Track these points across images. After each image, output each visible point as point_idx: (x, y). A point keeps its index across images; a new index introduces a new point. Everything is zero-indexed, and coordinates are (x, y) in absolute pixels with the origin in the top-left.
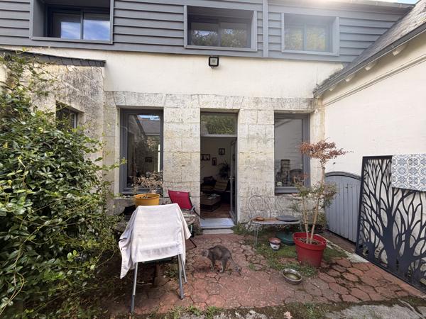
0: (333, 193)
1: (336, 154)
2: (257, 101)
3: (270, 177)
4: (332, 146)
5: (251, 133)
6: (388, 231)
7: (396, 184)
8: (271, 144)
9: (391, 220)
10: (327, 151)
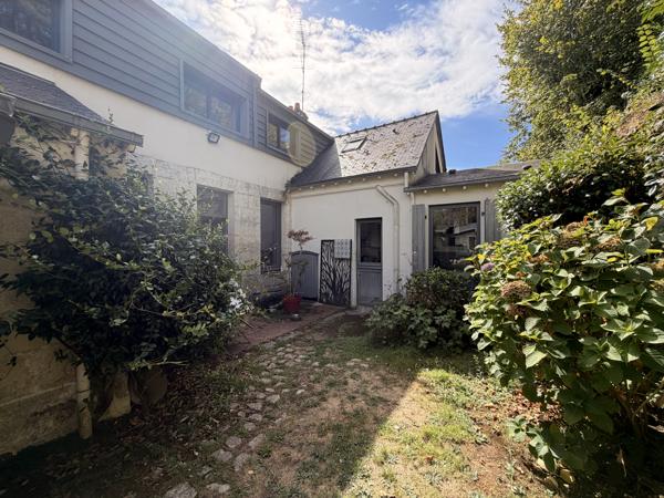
0: (307, 263)
1: (308, 239)
2: (248, 186)
3: (257, 257)
4: (307, 233)
5: (244, 216)
6: (334, 282)
7: (336, 256)
8: (258, 227)
9: (335, 275)
10: (304, 237)
